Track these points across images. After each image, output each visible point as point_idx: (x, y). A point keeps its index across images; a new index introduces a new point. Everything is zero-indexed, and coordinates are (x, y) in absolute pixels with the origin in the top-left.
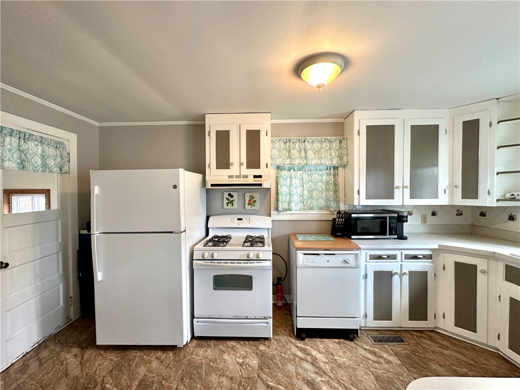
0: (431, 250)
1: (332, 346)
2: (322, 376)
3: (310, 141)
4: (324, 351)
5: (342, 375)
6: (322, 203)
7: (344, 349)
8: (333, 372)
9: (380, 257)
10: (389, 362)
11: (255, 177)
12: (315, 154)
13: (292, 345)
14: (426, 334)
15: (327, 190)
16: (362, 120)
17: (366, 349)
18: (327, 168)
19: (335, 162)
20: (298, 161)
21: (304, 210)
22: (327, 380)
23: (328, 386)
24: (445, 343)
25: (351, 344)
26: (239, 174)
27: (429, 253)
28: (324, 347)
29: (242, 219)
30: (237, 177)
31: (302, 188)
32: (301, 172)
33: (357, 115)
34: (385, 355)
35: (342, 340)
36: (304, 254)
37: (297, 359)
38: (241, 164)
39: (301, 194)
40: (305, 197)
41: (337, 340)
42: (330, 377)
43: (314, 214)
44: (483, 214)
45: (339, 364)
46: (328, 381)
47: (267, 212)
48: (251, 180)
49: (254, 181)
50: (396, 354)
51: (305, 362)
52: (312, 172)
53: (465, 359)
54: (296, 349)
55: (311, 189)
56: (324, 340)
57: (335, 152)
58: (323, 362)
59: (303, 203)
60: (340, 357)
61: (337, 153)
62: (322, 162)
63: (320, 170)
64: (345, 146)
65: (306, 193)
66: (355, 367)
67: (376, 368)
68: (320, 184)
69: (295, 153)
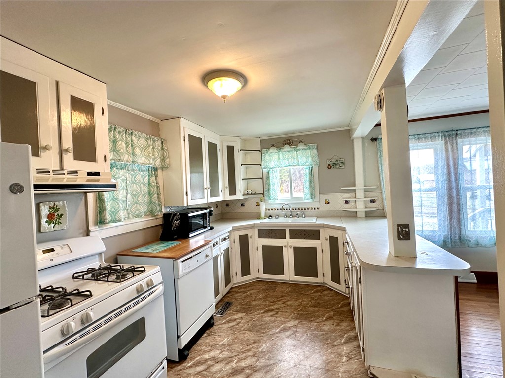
0: (229, 232)
1: (208, 341)
2: (232, 361)
3: (137, 135)
4: (209, 348)
5: (237, 347)
6: (144, 208)
7: (217, 334)
8: (232, 351)
10: (242, 318)
11: (89, 174)
12: (141, 151)
13: (185, 371)
14: (233, 292)
17: (225, 323)
18: (149, 169)
19: (158, 163)
21: (128, 218)
22: (237, 359)
23: (243, 361)
24: (242, 290)
25: (215, 328)
27: (228, 234)
28: (206, 346)
29: (53, 250)
30: (55, 172)
31: (125, 191)
32: (125, 171)
33: (183, 122)
34: (236, 317)
35: (207, 331)
36: (183, 262)
37: (205, 372)
38: (62, 152)
39: (124, 199)
40: (129, 203)
41: (205, 335)
42: (235, 356)
43: (141, 223)
44: (227, 205)
45: (228, 345)
46: (239, 359)
48: (82, 179)
49: (88, 181)
50: (238, 312)
51: (212, 367)
52: (135, 172)
53: (254, 291)
54: (193, 369)
55: (134, 192)
56: (198, 342)
57: (158, 153)
58: (220, 354)
59: (128, 210)
60: (222, 341)
61: (160, 154)
62: (151, 161)
63: (142, 171)
64: (166, 148)
65: (130, 196)
66: (235, 336)
67: (242, 327)
69: (122, 145)
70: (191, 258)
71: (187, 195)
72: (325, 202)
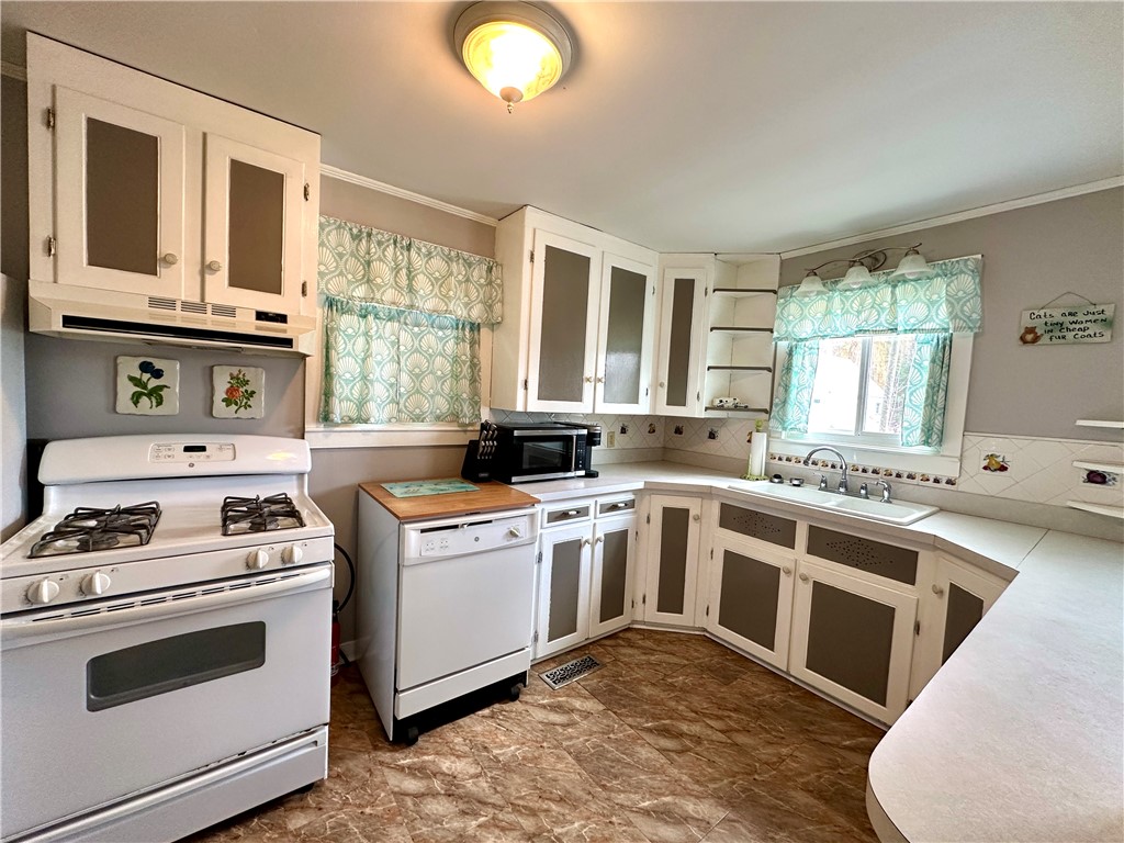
0: (635, 492)
1: (479, 728)
2: (476, 815)
3: (423, 250)
4: (467, 749)
5: (518, 786)
6: (442, 405)
7: (507, 724)
8: (499, 789)
9: (564, 515)
10: (587, 715)
11: (261, 316)
12: (432, 285)
13: (386, 771)
14: (623, 639)
15: (456, 377)
16: (541, 231)
17: (544, 707)
18: (457, 325)
19: (477, 313)
20: (390, 295)
21: (399, 420)
22: (490, 816)
23: (497, 831)
24: (648, 644)
25: (516, 706)
26: (197, 300)
27: (630, 497)
28: (465, 740)
29: (203, 449)
30: (187, 306)
31: (395, 365)
32: (396, 324)
33: (532, 217)
34: (577, 704)
35: (497, 706)
36: (423, 531)
37: (409, 802)
38: (206, 268)
39: (393, 380)
40: (402, 390)
41: (486, 712)
42: (494, 806)
43: (423, 433)
44: (679, 431)
45: (504, 765)
46: (493, 818)
47: (292, 427)
48: (247, 324)
49: (258, 328)
50: (594, 694)
51: (429, 799)
52: (423, 328)
53: (674, 660)
54: (400, 776)
55: (417, 370)
56: (461, 722)
57: (478, 291)
58: (471, 777)
59: (398, 403)
60: (502, 746)
61: (482, 293)
62: (451, 308)
63: (441, 328)
64: (499, 281)
65: (405, 378)
66: (536, 754)
67: (571, 738)
68: (439, 359)
69: (382, 271)
70: (456, 527)
71: (526, 388)
72: (985, 463)
